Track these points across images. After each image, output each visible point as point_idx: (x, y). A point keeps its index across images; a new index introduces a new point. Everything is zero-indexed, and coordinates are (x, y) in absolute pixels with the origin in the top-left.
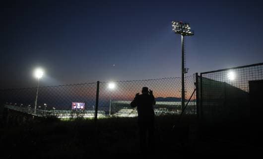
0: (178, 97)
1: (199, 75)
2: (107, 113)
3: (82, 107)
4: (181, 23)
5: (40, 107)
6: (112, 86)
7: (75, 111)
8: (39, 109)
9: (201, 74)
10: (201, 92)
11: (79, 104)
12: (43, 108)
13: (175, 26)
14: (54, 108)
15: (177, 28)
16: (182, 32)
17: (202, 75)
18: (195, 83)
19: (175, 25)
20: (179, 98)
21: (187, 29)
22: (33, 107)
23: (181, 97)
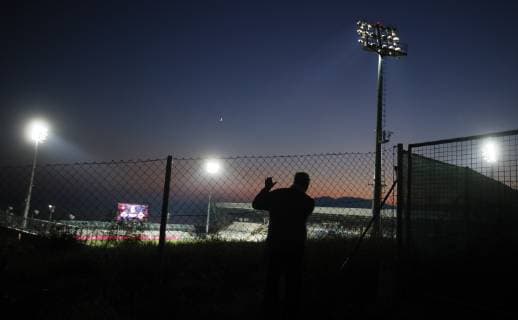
0: (367, 197)
1: (406, 148)
2: (200, 230)
3: (141, 216)
4: (377, 26)
5: (37, 212)
6: (213, 168)
7: (122, 224)
8: (36, 216)
9: (411, 146)
10: (409, 188)
11: (133, 208)
12: (45, 214)
13: (363, 31)
14: (73, 217)
15: (367, 36)
16: (380, 47)
17: (413, 149)
18: (396, 168)
19: (365, 29)
20: (368, 200)
21: (391, 40)
22: (19, 212)
23: (372, 197)
